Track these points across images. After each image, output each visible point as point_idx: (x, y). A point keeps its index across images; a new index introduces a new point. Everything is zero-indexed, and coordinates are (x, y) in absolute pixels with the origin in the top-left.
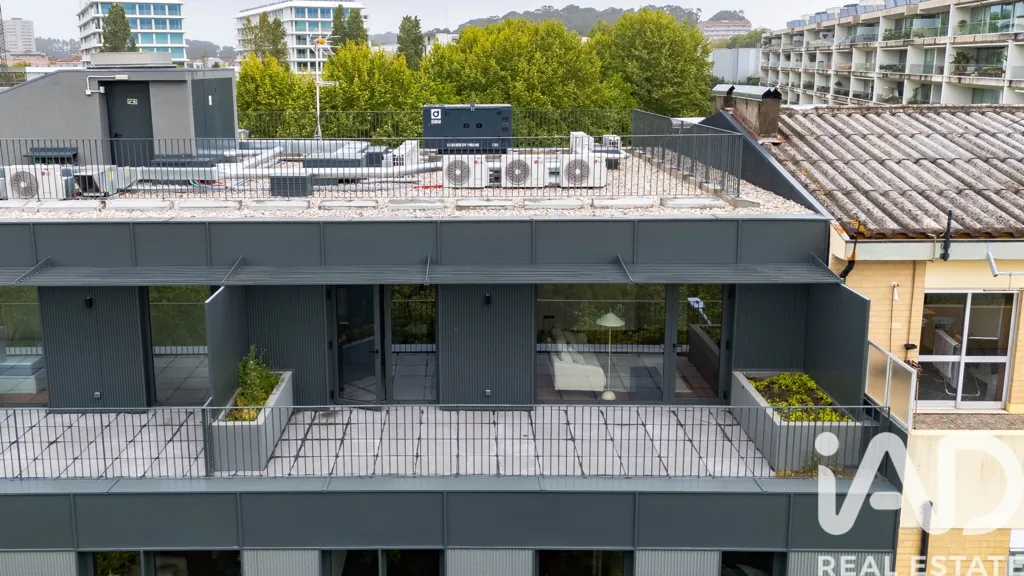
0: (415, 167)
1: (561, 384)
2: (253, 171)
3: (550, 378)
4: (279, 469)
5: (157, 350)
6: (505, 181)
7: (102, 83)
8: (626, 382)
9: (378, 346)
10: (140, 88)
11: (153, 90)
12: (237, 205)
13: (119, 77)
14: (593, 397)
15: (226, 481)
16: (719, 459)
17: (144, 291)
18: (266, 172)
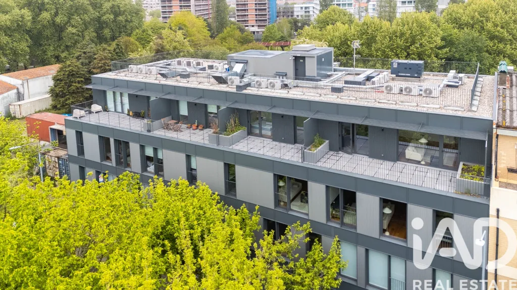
0: (378, 85)
1: (407, 157)
2: (327, 84)
3: (404, 154)
4: (319, 164)
5: (298, 128)
6: (404, 92)
7: (294, 56)
8: (428, 160)
9: (351, 138)
10: (304, 58)
11: (306, 58)
12: (319, 95)
13: (298, 55)
14: (418, 162)
15: (306, 164)
16: (443, 186)
17: (295, 117)
18: (330, 84)
